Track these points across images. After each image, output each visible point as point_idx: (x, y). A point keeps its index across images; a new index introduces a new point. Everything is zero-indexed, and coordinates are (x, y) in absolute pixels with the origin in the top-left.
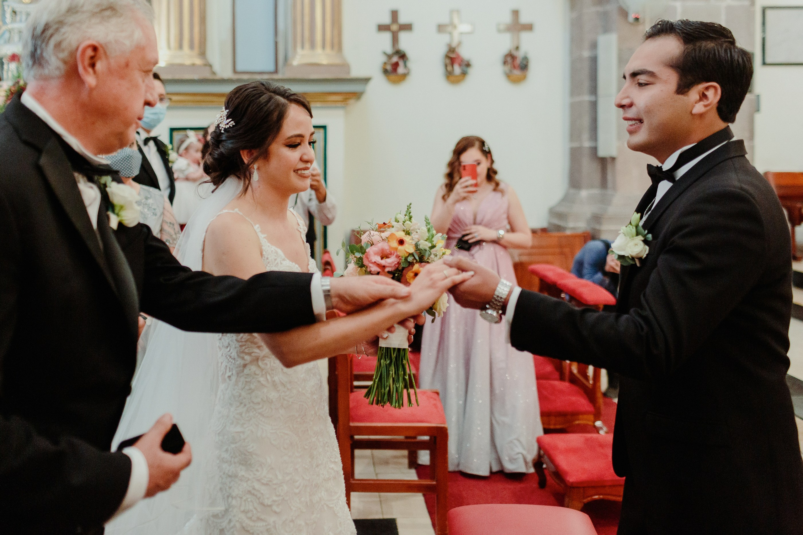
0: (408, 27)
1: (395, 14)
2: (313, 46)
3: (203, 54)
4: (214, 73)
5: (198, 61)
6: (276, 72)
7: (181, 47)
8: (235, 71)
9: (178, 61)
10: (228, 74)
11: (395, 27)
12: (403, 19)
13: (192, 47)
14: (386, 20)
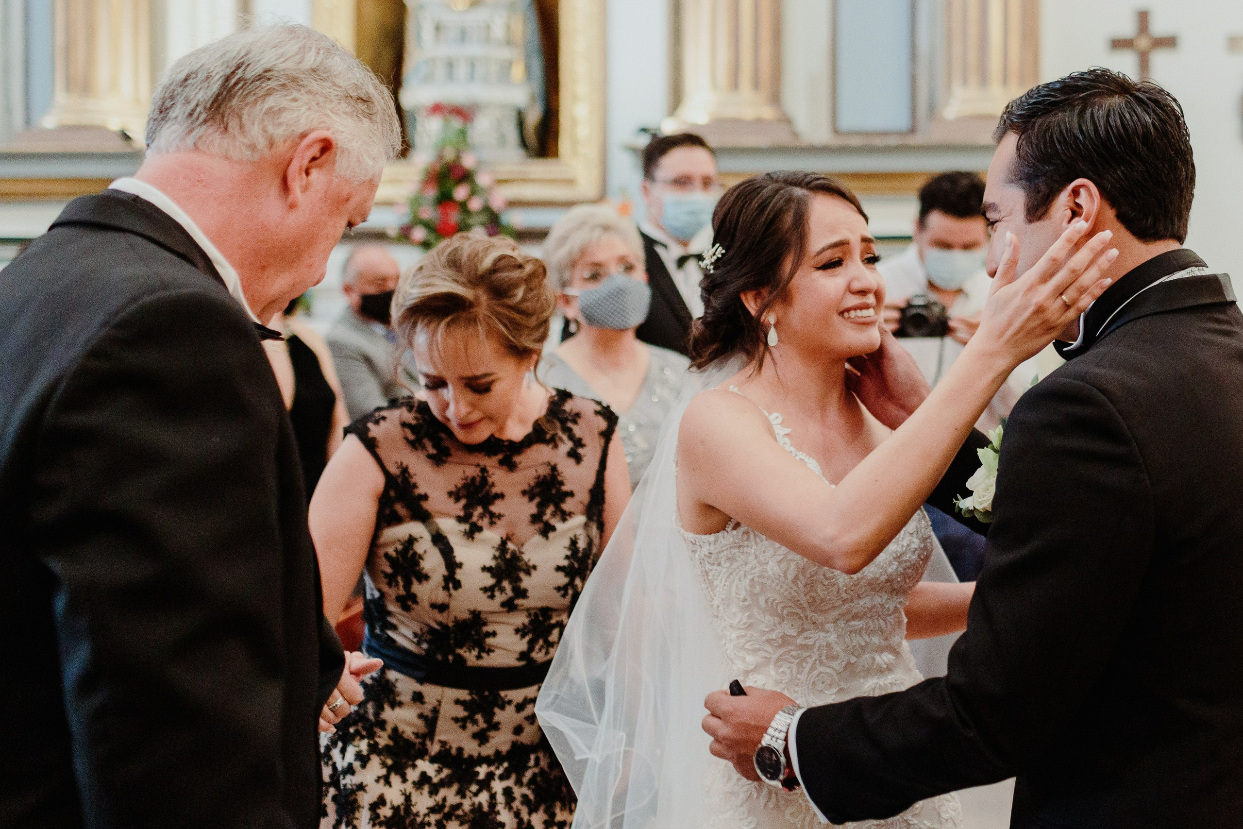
0: (1168, 42)
1: (1143, 18)
2: (984, 79)
3: (776, 98)
4: (795, 135)
5: (767, 113)
6: (913, 130)
7: (735, 84)
8: (836, 131)
9: (730, 112)
10: (819, 134)
11: (1143, 43)
12: (1159, 27)
13: (756, 84)
14: (1127, 28)
